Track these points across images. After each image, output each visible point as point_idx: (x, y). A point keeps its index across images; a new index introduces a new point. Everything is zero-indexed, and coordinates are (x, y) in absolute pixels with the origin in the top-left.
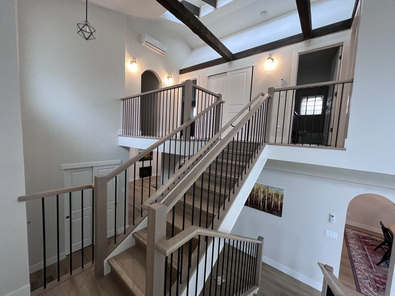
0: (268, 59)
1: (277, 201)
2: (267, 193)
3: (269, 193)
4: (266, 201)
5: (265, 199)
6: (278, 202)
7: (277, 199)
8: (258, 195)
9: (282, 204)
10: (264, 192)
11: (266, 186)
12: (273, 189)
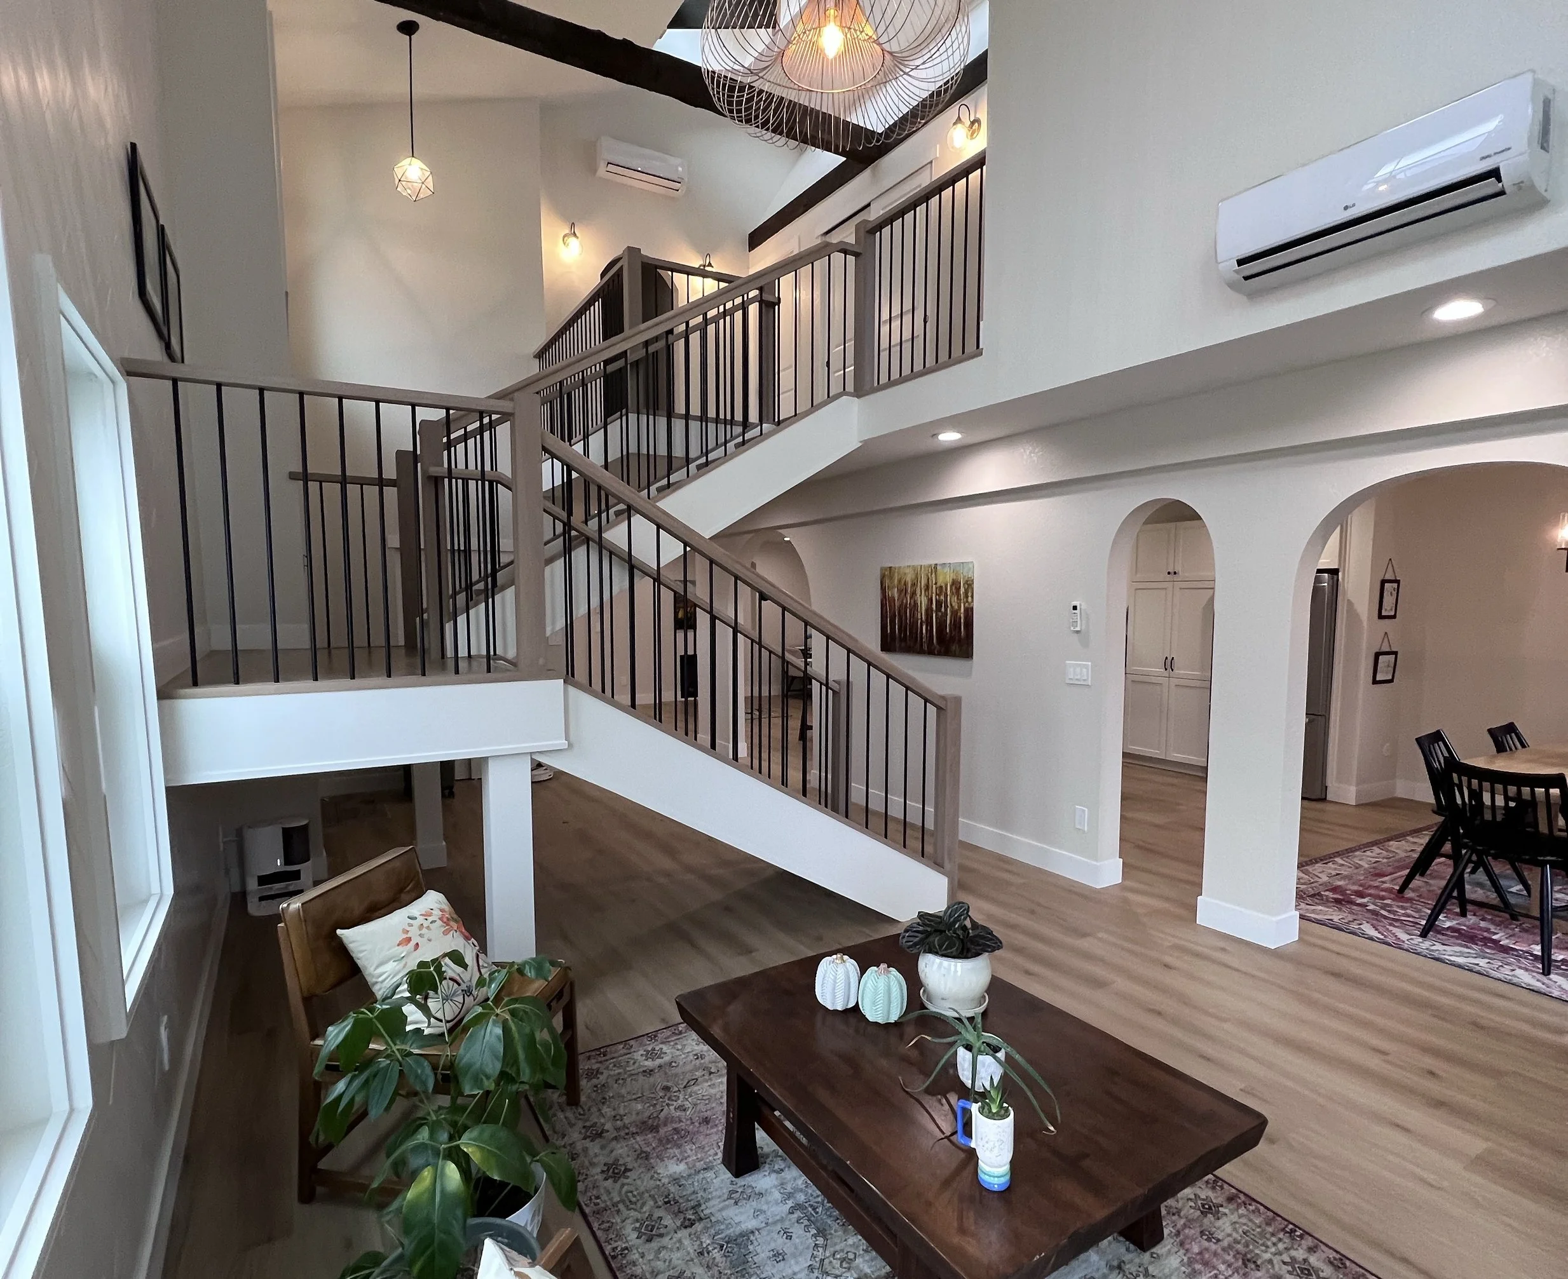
0: (955, 124)
1: (956, 607)
2: (934, 586)
3: (938, 585)
4: (934, 615)
5: (932, 610)
6: (960, 607)
7: (958, 598)
8: (916, 604)
9: (969, 612)
10: (927, 587)
11: (931, 566)
12: (947, 570)
